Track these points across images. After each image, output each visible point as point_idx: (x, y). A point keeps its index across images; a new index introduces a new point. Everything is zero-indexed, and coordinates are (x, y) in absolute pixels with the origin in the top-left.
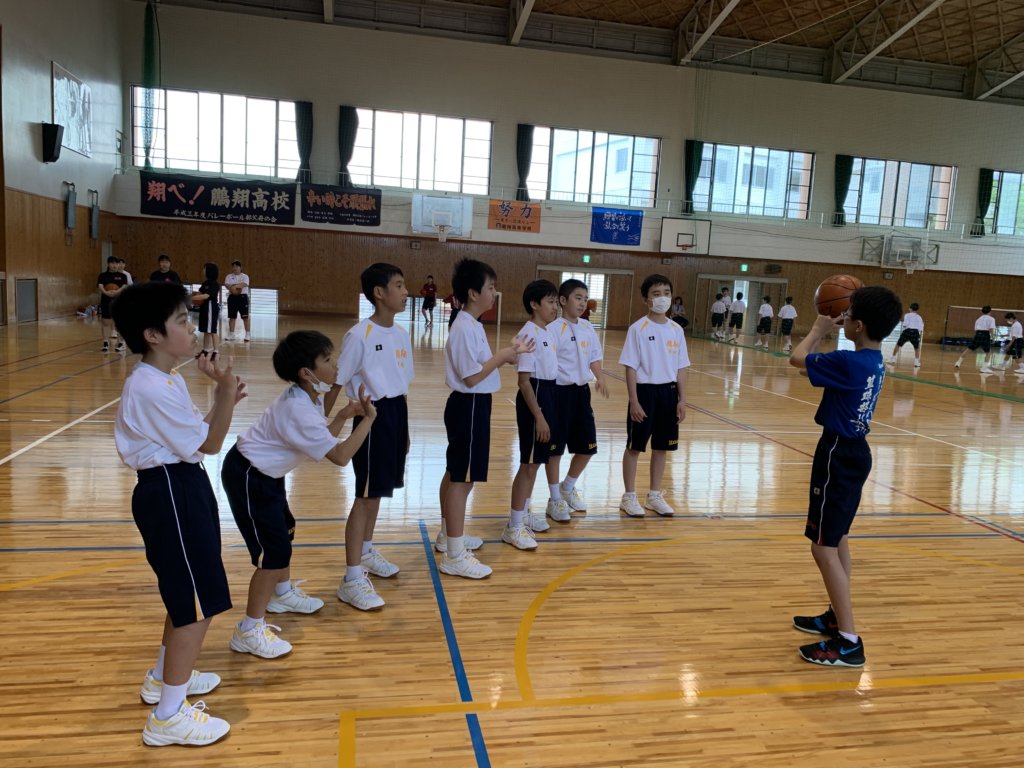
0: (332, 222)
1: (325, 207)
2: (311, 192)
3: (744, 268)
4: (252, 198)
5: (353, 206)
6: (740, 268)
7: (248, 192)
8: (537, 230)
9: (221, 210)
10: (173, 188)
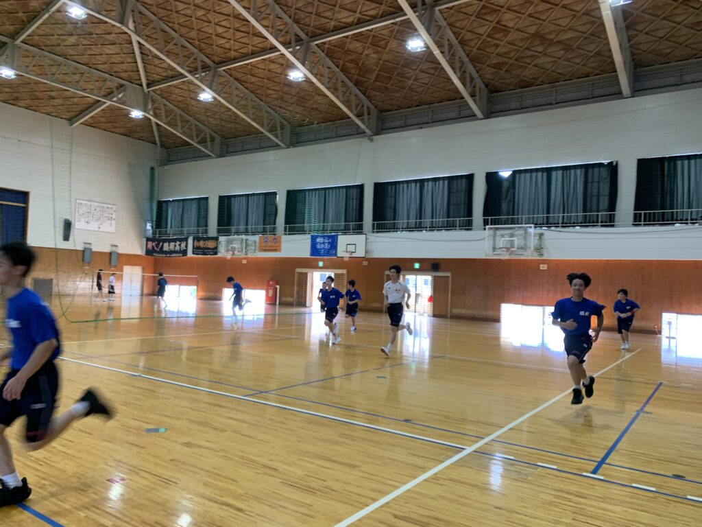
0: (202, 254)
1: (199, 248)
2: (196, 241)
3: (417, 266)
4: (175, 246)
5: (209, 246)
6: (413, 266)
7: (174, 243)
8: (280, 251)
9: (166, 252)
10: (154, 244)
